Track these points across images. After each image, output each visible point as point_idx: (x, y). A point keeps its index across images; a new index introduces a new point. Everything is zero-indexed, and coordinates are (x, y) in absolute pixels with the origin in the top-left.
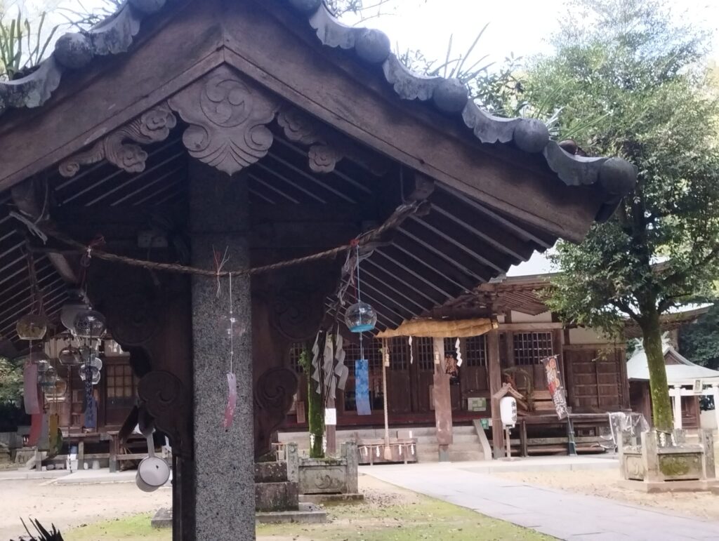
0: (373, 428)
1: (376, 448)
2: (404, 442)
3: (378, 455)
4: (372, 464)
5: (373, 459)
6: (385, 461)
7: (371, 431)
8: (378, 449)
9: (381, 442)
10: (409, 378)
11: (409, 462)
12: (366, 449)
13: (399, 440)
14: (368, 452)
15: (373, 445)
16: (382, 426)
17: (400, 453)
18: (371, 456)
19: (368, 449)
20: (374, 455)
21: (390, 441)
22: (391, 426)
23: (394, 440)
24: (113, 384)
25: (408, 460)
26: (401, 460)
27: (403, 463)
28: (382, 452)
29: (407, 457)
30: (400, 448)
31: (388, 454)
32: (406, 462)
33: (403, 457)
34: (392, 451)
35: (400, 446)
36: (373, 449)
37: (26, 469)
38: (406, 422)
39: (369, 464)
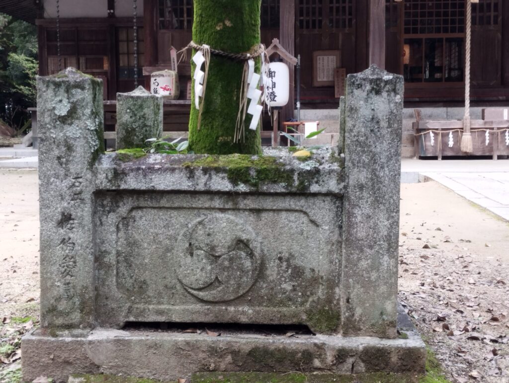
0: (444, 106)
1: (448, 134)
2: (494, 126)
3: (451, 143)
4: (440, 159)
5: (443, 150)
6: (460, 154)
7: (441, 111)
8: (451, 136)
9: (457, 125)
10: (500, 35)
11: (500, 157)
12: (432, 135)
13: (485, 123)
14: (436, 140)
15: (443, 129)
16: (461, 103)
17: (487, 142)
18: (439, 146)
19: (436, 134)
20: (445, 144)
21: (471, 124)
22: (473, 103)
23: (479, 123)
24: (126, 50)
25: (499, 154)
26: (487, 154)
27: (490, 157)
28: (458, 141)
29: (498, 149)
30: (487, 134)
31: (468, 143)
32: (495, 157)
33: (491, 150)
34: (473, 139)
35: (488, 131)
36: (443, 135)
37: (23, 146)
38: (495, 98)
39: (435, 158)
